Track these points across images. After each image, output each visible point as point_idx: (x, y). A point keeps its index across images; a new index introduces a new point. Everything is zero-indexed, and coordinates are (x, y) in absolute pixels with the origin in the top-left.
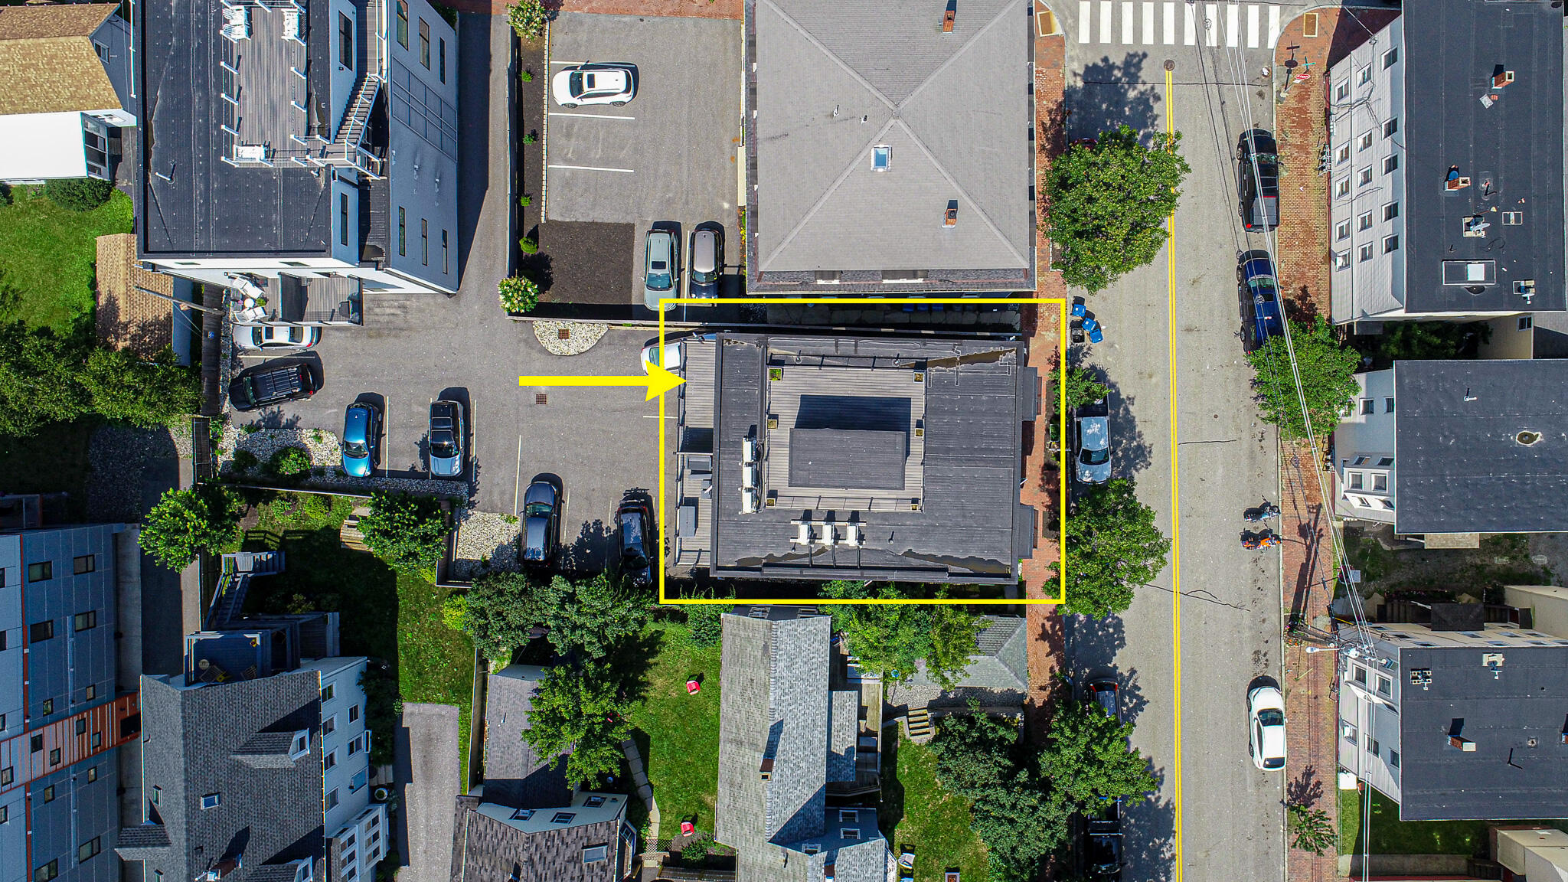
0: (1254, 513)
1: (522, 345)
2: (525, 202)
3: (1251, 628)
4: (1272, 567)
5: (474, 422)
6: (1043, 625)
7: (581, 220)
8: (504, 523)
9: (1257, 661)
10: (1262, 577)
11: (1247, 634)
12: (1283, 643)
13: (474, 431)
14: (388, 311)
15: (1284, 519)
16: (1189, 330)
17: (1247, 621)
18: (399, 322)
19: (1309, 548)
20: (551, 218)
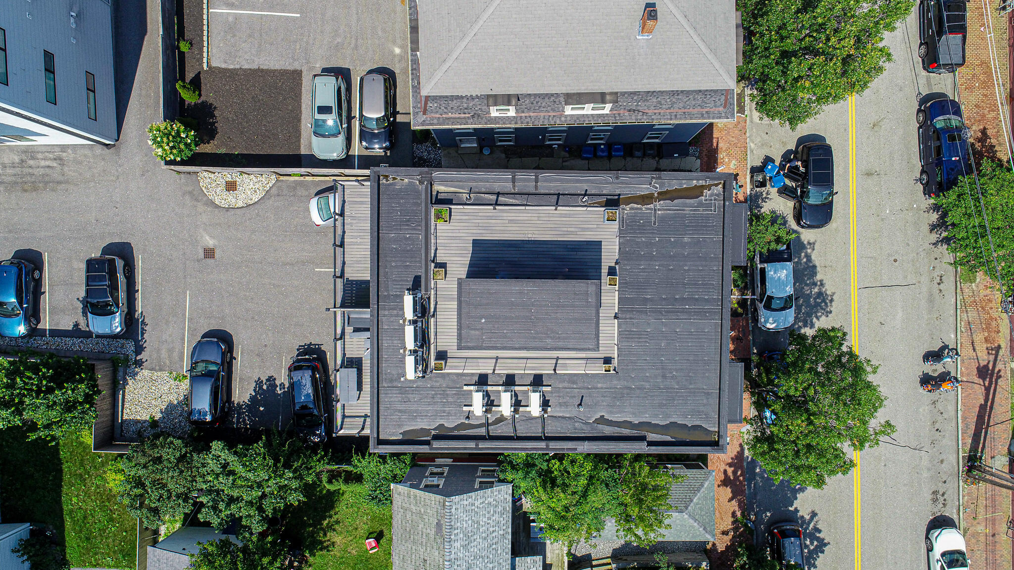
0: (934, 356)
1: (187, 197)
2: (184, 47)
3: (929, 469)
4: (951, 408)
5: (139, 278)
6: (725, 472)
7: (246, 66)
8: (172, 382)
9: (935, 501)
10: (940, 418)
11: (925, 474)
12: (961, 483)
13: (139, 287)
14: (43, 163)
15: (963, 361)
16: (869, 174)
17: (925, 462)
18: (56, 176)
19: (987, 389)
20: (215, 64)
